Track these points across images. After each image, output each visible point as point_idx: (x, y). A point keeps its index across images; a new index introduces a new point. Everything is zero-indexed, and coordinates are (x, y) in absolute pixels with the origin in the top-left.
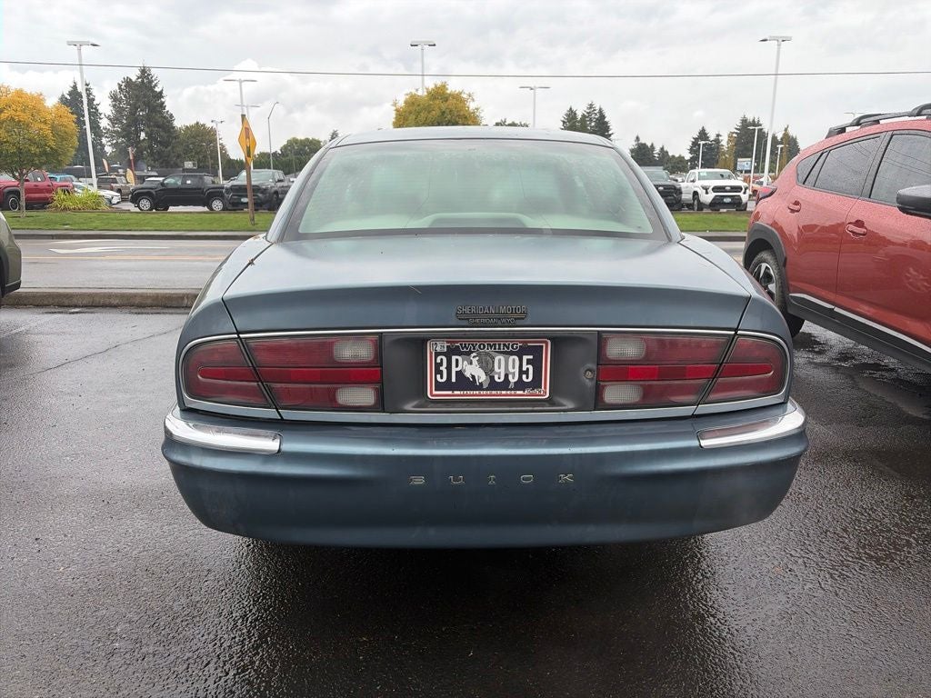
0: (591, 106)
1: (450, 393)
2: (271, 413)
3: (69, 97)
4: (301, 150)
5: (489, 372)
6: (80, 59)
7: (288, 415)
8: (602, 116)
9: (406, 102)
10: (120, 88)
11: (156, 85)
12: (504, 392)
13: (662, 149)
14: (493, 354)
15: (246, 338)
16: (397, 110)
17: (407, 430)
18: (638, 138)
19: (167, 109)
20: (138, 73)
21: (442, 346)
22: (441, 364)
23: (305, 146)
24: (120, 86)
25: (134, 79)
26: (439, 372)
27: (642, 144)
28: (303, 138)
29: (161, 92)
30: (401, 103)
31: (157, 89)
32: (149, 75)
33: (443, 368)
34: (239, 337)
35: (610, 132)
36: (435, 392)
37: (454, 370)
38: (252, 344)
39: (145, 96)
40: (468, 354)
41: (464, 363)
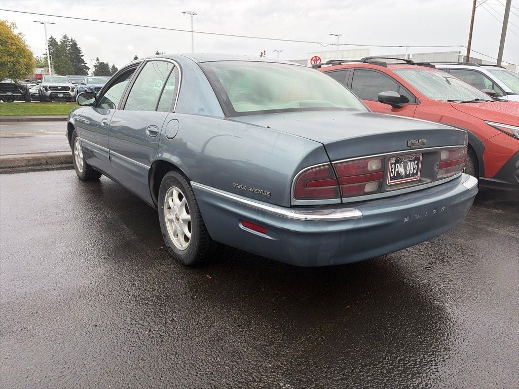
0: (65, 37)
1: (393, 181)
2: (338, 201)
5: (405, 170)
7: (345, 200)
8: (75, 44)
12: (408, 178)
13: (113, 66)
14: (408, 162)
15: (334, 164)
17: (381, 201)
18: (98, 59)
21: (393, 160)
22: (392, 168)
26: (392, 172)
27: (102, 63)
33: (393, 170)
34: (331, 164)
35: (82, 54)
36: (390, 182)
37: (396, 170)
38: (336, 166)
40: (401, 162)
41: (399, 167)
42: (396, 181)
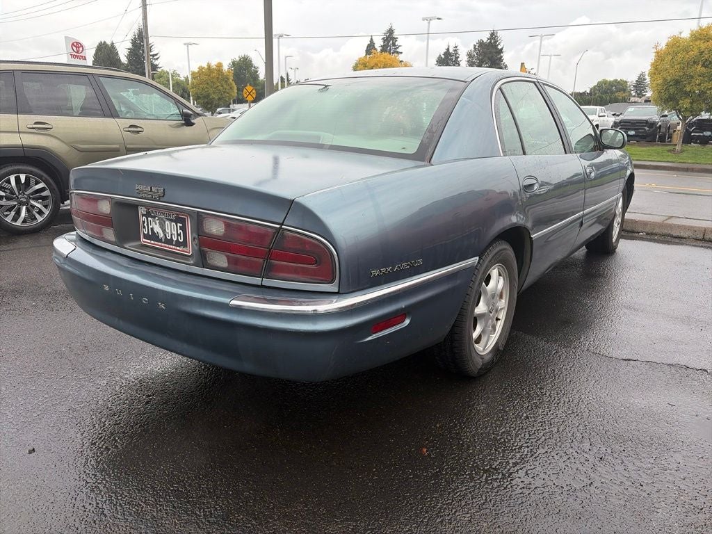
1: (149, 241)
3: (443, 56)
4: (608, 89)
5: (164, 231)
6: (428, 30)
9: (667, 45)
10: (475, 48)
11: (499, 44)
12: (171, 246)
14: (165, 220)
16: (657, 52)
19: (504, 61)
20: (489, 36)
21: (143, 210)
22: (145, 222)
23: (613, 87)
24: (475, 46)
25: (485, 40)
26: (144, 227)
28: (612, 79)
29: (502, 49)
30: (663, 46)
31: (500, 47)
32: (496, 36)
33: (145, 225)
36: (144, 240)
37: (150, 227)
39: (490, 52)
40: (154, 217)
41: (153, 223)
42: (152, 242)
